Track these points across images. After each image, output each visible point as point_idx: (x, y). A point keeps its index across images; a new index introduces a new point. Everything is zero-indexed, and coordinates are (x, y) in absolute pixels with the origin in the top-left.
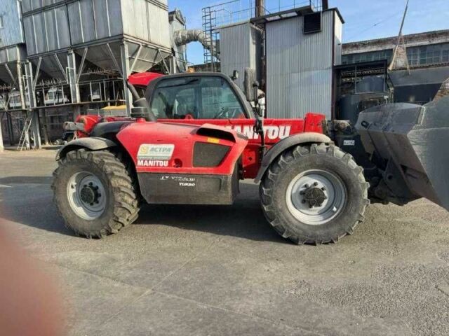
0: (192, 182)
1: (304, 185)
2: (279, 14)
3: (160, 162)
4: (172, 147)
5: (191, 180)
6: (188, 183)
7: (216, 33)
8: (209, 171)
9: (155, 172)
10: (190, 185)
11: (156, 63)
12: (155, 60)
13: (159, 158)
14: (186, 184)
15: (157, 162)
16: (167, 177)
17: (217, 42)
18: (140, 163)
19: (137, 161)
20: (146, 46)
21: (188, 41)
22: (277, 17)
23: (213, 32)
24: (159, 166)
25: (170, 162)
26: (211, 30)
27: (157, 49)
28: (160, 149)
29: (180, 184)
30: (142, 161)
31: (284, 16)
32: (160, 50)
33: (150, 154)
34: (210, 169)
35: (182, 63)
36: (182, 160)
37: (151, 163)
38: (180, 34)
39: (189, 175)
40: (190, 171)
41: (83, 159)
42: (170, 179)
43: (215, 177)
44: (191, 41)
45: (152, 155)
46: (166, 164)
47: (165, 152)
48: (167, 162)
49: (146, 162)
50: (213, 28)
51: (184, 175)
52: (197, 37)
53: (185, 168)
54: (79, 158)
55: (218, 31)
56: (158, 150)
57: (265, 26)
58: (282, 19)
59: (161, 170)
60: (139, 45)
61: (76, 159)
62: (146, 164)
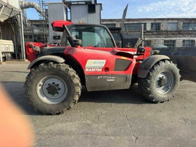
0: (113, 79)
1: (159, 77)
2: (78, 2)
3: (98, 69)
4: (105, 61)
5: (113, 78)
6: (111, 80)
7: (45, 6)
8: (122, 73)
9: (95, 75)
10: (112, 80)
11: (11, 16)
12: (10, 14)
13: (97, 67)
14: (110, 80)
15: (96, 69)
16: (101, 77)
17: (46, 10)
18: (87, 70)
19: (85, 69)
20: (6, 6)
21: (28, 7)
22: (77, 3)
23: (43, 5)
24: (97, 71)
25: (103, 69)
26: (43, 4)
27: (12, 9)
28: (98, 62)
29: (107, 80)
30: (88, 69)
31: (79, 3)
32: (14, 9)
33: (93, 65)
34: (122, 72)
35: (24, 18)
36: (109, 68)
37: (93, 70)
38: (23, 3)
39: (112, 75)
40: (113, 73)
41: (53, 68)
42: (102, 78)
43: (124, 76)
44: (30, 7)
45: (94, 65)
46: (100, 70)
47: (101, 63)
48: (101, 69)
49: (90, 69)
50: (43, 3)
51: (109, 75)
52: (34, 6)
53: (110, 72)
54: (50, 68)
55: (47, 4)
56: (97, 63)
57: (70, 6)
58: (78, 4)
59: (98, 73)
60: (2, 6)
61: (48, 68)
62: (90, 70)
